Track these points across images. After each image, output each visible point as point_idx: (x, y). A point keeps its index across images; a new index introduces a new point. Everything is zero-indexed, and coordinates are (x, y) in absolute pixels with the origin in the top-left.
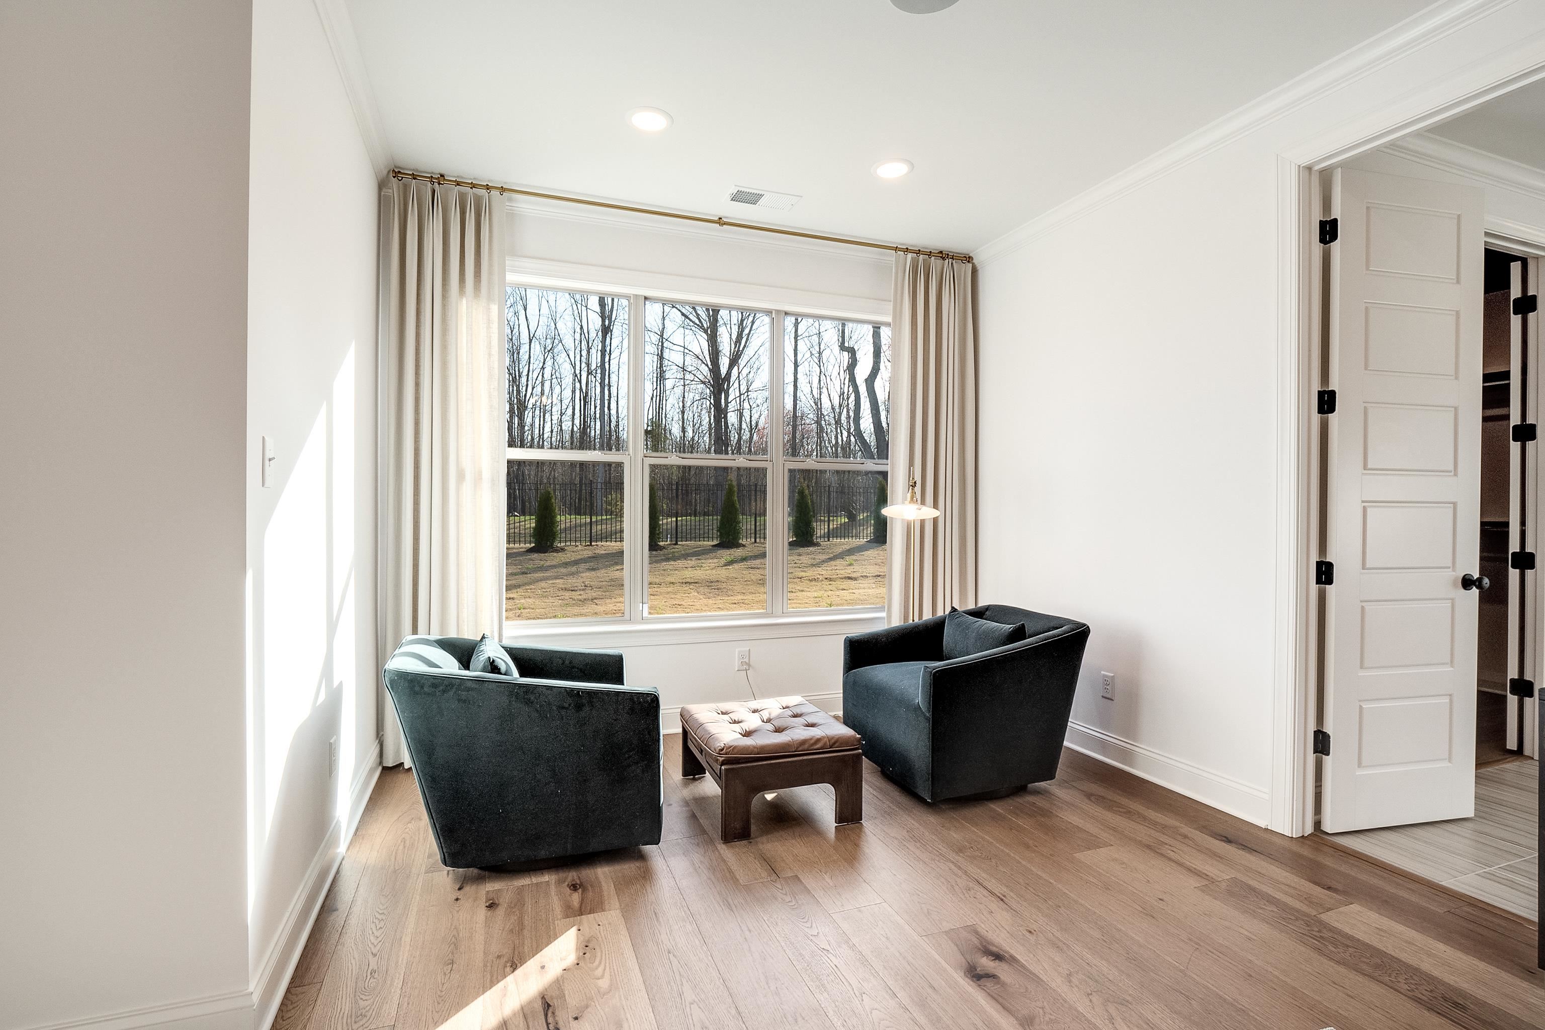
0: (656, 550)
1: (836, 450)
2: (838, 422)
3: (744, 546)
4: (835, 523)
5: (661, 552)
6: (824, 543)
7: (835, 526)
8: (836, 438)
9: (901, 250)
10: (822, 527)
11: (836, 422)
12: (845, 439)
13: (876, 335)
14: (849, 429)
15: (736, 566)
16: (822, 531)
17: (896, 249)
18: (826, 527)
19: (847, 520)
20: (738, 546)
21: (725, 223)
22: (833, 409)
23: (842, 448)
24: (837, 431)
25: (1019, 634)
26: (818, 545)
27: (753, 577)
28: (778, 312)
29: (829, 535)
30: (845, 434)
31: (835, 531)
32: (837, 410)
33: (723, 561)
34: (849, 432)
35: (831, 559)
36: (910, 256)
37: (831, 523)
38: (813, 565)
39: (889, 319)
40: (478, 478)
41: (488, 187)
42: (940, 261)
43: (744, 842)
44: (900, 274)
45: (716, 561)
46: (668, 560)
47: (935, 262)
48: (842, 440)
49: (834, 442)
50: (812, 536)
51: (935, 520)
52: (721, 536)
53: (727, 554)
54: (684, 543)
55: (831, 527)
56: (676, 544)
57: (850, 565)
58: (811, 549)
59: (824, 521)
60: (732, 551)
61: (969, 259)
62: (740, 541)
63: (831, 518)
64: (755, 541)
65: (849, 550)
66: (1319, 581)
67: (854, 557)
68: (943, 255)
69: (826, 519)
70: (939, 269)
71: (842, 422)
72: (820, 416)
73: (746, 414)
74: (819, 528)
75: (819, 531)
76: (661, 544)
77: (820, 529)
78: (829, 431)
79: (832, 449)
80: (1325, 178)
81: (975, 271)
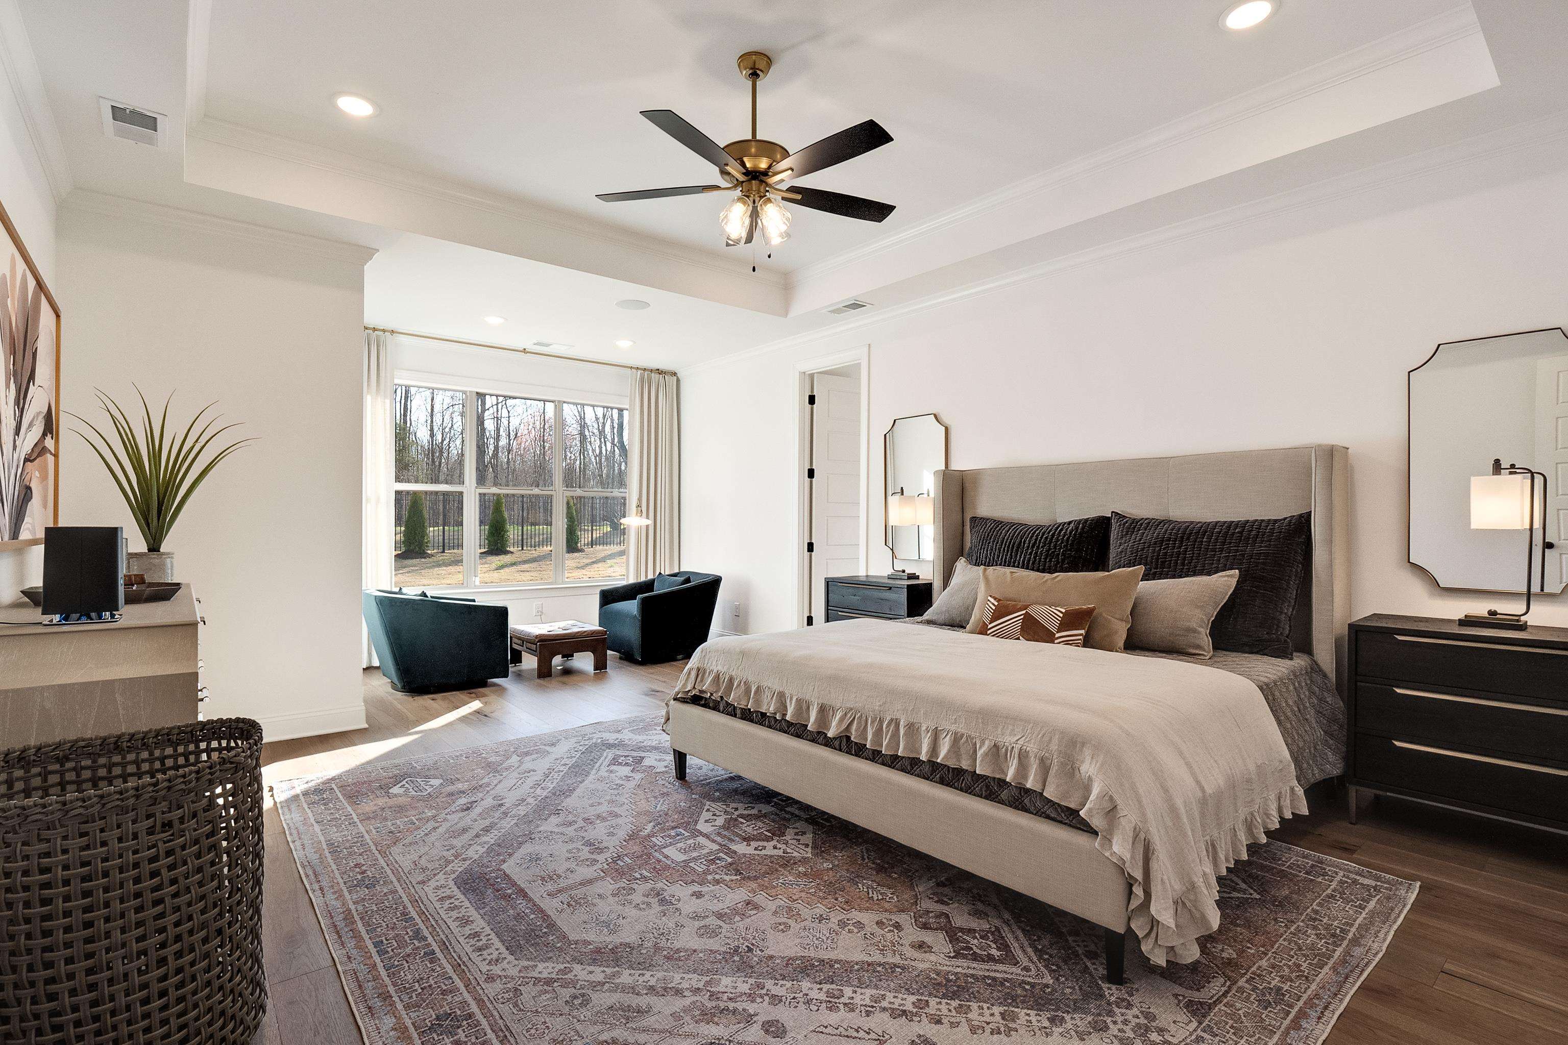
0: (425, 558)
1: (600, 460)
2: (602, 432)
3: (512, 553)
4: (598, 532)
5: (430, 560)
6: (588, 550)
7: (598, 535)
8: (600, 447)
9: (634, 368)
10: (586, 536)
11: (600, 433)
12: (609, 449)
13: (621, 416)
14: (613, 439)
15: (507, 570)
16: (586, 540)
17: (631, 368)
18: (590, 536)
19: (609, 529)
20: (506, 552)
21: (528, 352)
22: (597, 419)
23: (607, 459)
24: (601, 441)
25: (688, 580)
26: (581, 551)
27: (524, 578)
28: (559, 401)
29: (592, 544)
30: (609, 445)
31: (598, 540)
32: (601, 420)
33: (494, 566)
34: (613, 443)
35: (593, 563)
36: (639, 372)
37: (594, 532)
38: (578, 568)
39: (627, 407)
40: (378, 500)
41: (384, 331)
42: (657, 375)
43: (549, 678)
44: (634, 383)
45: (486, 566)
46: (439, 566)
47: (655, 376)
48: (606, 450)
49: (598, 452)
50: (577, 543)
51: (647, 526)
52: (489, 545)
53: (497, 560)
54: (452, 551)
55: (594, 536)
56: (443, 552)
57: (611, 566)
58: (576, 554)
59: (588, 530)
60: (501, 557)
61: (675, 374)
62: (508, 549)
63: (594, 528)
64: (522, 549)
65: (610, 555)
66: (808, 551)
67: (615, 561)
68: (659, 372)
69: (590, 528)
70: (657, 380)
71: (606, 433)
72: (583, 426)
73: (505, 421)
74: (583, 536)
75: (583, 540)
76: (429, 552)
77: (584, 538)
78: (593, 440)
79: (596, 459)
80: (812, 376)
81: (678, 380)
